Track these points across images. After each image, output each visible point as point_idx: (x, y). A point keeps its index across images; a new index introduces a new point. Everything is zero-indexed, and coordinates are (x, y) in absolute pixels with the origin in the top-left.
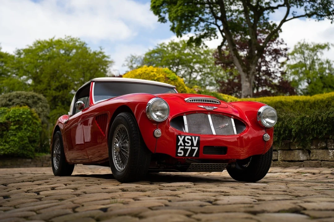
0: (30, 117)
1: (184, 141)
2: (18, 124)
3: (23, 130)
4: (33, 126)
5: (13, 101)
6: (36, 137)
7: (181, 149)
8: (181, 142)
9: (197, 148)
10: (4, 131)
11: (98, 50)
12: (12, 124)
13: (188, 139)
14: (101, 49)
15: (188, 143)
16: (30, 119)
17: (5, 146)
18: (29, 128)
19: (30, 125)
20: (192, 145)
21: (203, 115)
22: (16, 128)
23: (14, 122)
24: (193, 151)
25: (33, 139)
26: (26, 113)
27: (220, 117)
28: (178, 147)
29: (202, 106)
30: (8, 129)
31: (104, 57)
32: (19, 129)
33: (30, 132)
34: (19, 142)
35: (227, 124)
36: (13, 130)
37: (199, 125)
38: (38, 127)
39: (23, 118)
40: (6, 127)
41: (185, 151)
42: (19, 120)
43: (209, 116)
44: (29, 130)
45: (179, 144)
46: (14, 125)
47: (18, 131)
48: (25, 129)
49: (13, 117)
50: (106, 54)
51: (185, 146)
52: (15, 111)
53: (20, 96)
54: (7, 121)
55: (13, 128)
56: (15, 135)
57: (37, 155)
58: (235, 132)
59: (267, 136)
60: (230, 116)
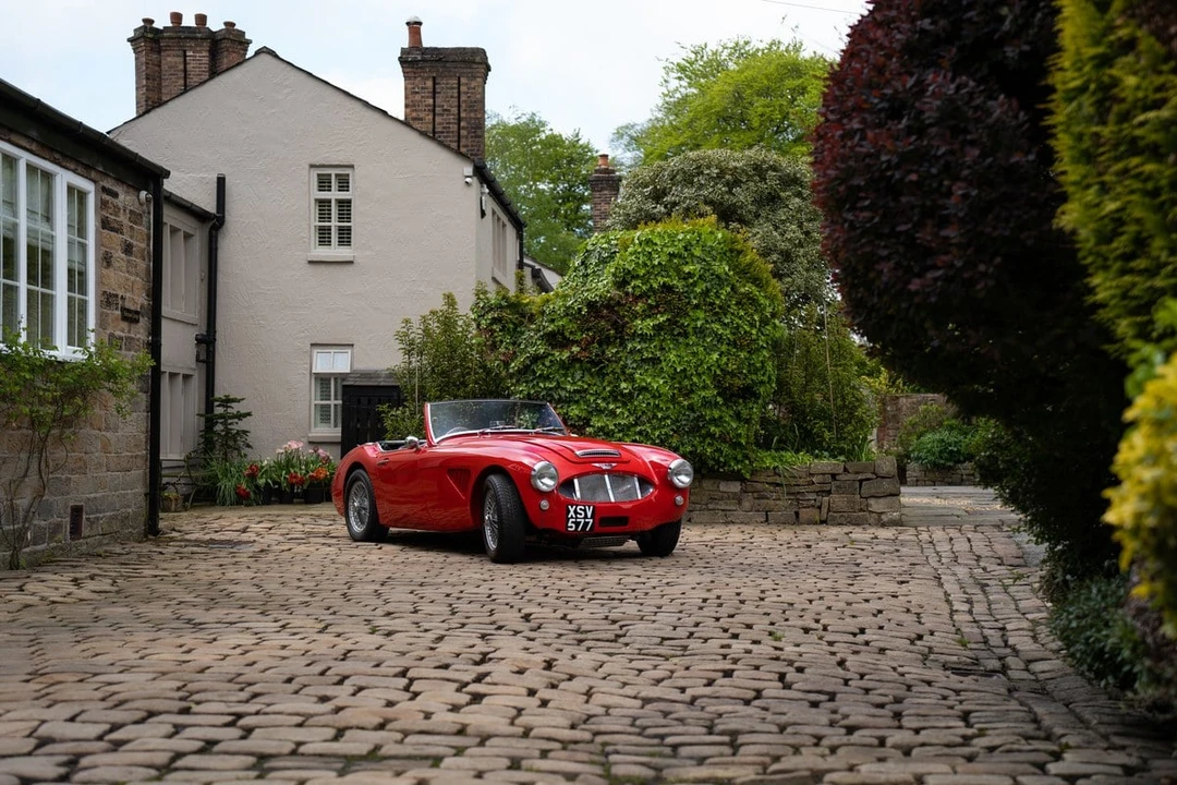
0: (723, 268)
2: (669, 309)
4: (739, 317)
5: (668, 198)
6: (754, 371)
10: (606, 341)
12: (639, 307)
16: (720, 280)
17: (613, 414)
18: (716, 326)
19: (724, 309)
22: (658, 328)
23: (643, 296)
25: (738, 382)
26: (697, 252)
30: (621, 334)
32: (674, 330)
33: (724, 348)
34: (673, 400)
36: (643, 338)
38: (765, 322)
39: (690, 275)
40: (615, 325)
42: (667, 288)
44: (720, 339)
46: (650, 312)
47: (668, 344)
48: (700, 332)
49: (642, 272)
52: (649, 242)
53: (698, 172)
54: (614, 292)
55: (644, 325)
56: (655, 361)
57: (768, 462)
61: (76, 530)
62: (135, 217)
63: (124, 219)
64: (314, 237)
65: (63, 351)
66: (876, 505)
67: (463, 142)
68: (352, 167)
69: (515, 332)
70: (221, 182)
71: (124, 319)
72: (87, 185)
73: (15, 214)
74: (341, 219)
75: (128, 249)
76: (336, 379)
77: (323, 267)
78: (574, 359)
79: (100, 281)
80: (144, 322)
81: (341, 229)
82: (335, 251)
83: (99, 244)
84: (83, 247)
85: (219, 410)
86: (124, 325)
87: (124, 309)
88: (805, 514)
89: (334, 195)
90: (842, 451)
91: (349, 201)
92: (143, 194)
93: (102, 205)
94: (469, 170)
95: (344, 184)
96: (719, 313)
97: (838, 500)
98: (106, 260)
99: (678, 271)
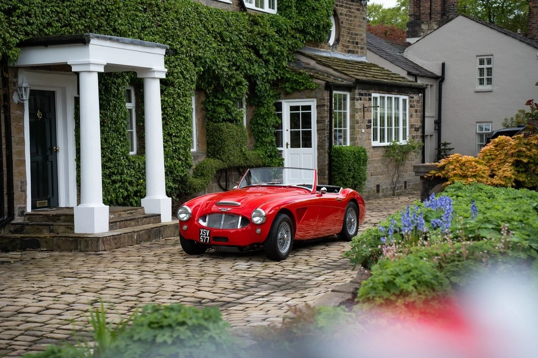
7: (202, 238)
8: (202, 233)
9: (208, 237)
13: (205, 231)
15: (205, 234)
20: (206, 236)
21: (220, 214)
24: (207, 239)
27: (231, 216)
28: (200, 236)
29: (220, 209)
35: (234, 221)
37: (215, 222)
41: (204, 239)
43: (223, 216)
58: (239, 227)
59: (259, 231)
60: (239, 215)
61: (405, 187)
62: (418, 101)
63: (415, 103)
64: (478, 82)
65: (402, 142)
68: (493, 55)
70: (443, 65)
71: (415, 130)
72: (406, 97)
73: (392, 111)
74: (488, 75)
75: (416, 111)
76: (486, 135)
77: (481, 93)
79: (410, 122)
80: (420, 130)
81: (488, 79)
82: (486, 87)
83: (409, 112)
84: (406, 114)
85: (442, 147)
86: (415, 132)
87: (415, 128)
89: (485, 66)
91: (491, 68)
92: (420, 94)
93: (410, 101)
95: (489, 62)
98: (411, 116)
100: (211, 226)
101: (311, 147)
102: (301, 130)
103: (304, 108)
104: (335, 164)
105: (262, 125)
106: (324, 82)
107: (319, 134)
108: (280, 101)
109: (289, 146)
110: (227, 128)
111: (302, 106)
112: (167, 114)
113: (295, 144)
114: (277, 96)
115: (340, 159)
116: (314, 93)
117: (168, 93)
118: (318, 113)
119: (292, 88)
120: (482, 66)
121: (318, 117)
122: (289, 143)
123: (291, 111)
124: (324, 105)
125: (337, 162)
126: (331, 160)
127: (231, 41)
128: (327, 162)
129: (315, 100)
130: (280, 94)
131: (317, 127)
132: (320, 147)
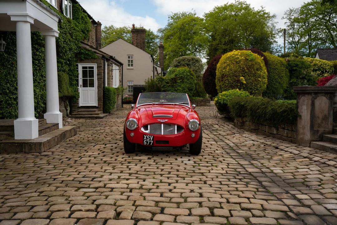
0: (189, 74)
1: (146, 137)
2: (182, 79)
3: (185, 83)
5: (181, 63)
6: (192, 87)
7: (145, 141)
8: (145, 138)
9: (152, 141)
10: (174, 83)
11: (261, 9)
12: (178, 79)
13: (148, 137)
14: (262, 8)
15: (148, 139)
16: (188, 75)
18: (188, 81)
20: (150, 140)
21: (159, 124)
22: (180, 82)
23: (179, 77)
24: (150, 142)
26: (185, 72)
27: (169, 125)
28: (144, 140)
29: (159, 120)
30: (176, 82)
31: (265, 13)
32: (183, 82)
35: (172, 129)
36: (179, 83)
37: (155, 129)
38: (194, 81)
39: (184, 75)
40: (175, 81)
41: (147, 142)
42: (182, 77)
43: (162, 125)
44: (188, 83)
45: (144, 139)
46: (179, 80)
47: (182, 84)
48: (186, 82)
49: (178, 74)
50: (267, 12)
51: (147, 140)
52: (179, 71)
53: (185, 60)
54: (175, 77)
55: (179, 81)
56: (180, 86)
57: (194, 99)
58: (176, 133)
59: (193, 135)
60: (175, 124)
62: (121, 70)
64: (128, 65)
66: (207, 104)
67: (142, 45)
68: (133, 55)
69: (162, 82)
72: (118, 67)
75: (121, 74)
76: (131, 86)
77: (129, 70)
78: (170, 85)
79: (119, 78)
80: (122, 83)
81: (131, 64)
82: (131, 67)
83: (119, 74)
88: (198, 105)
89: (130, 59)
90: (203, 97)
91: (132, 60)
92: (121, 67)
93: (119, 69)
94: (150, 56)
95: (132, 58)
96: (188, 80)
97: (203, 103)
98: (119, 76)
99: (183, 74)
100: (153, 132)
101: (93, 87)
102: (88, 78)
103: (90, 68)
104: (107, 95)
105: (71, 75)
106: (102, 56)
107: (98, 80)
108: (77, 64)
109: (82, 86)
110: (62, 75)
111: (89, 67)
112: (41, 63)
113: (85, 85)
114: (76, 61)
115: (109, 93)
116: (96, 60)
117: (41, 51)
118: (98, 70)
119: (85, 58)
120: (129, 59)
121: (98, 72)
122: (82, 85)
123: (83, 69)
124: (101, 67)
125: (107, 94)
126: (104, 94)
127: (64, 28)
128: (102, 95)
129: (96, 64)
130: (77, 60)
131: (98, 77)
132: (99, 87)
